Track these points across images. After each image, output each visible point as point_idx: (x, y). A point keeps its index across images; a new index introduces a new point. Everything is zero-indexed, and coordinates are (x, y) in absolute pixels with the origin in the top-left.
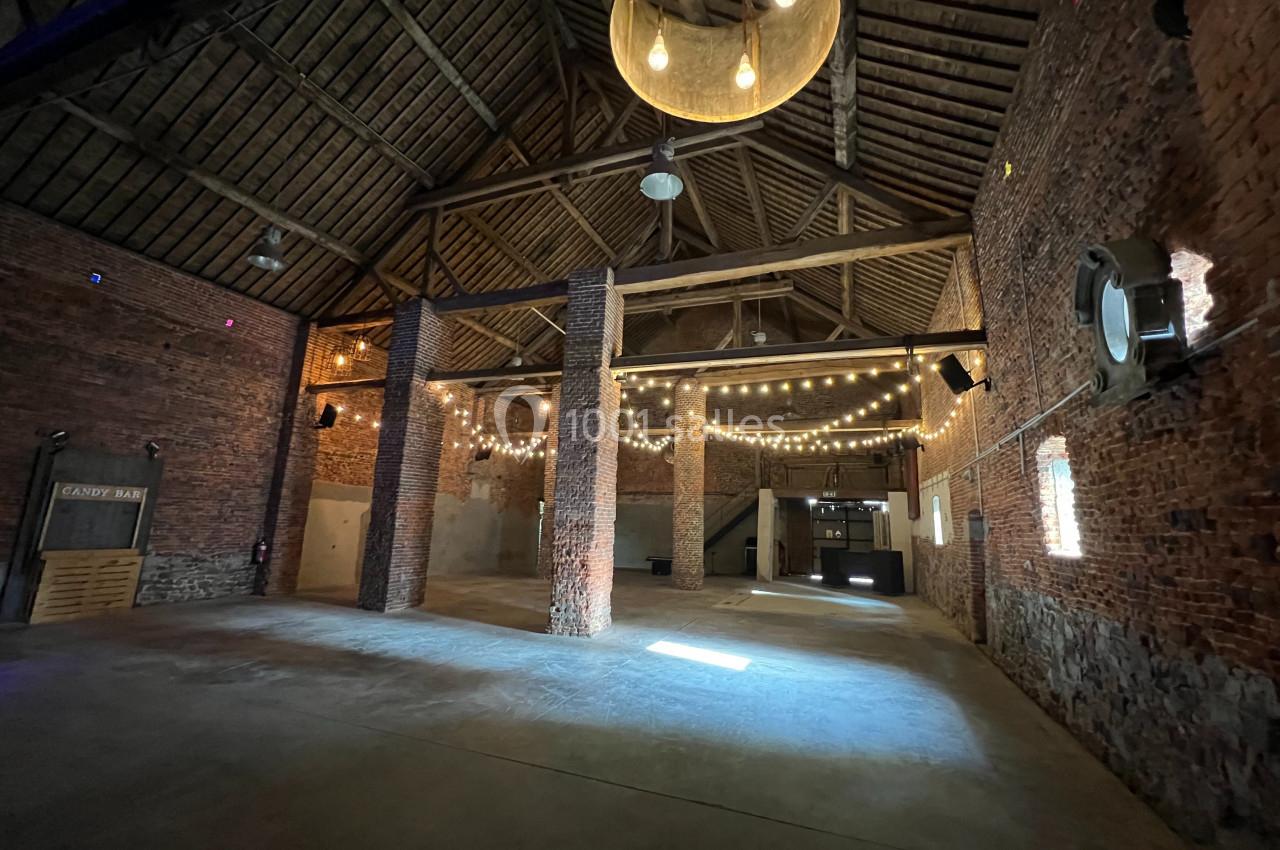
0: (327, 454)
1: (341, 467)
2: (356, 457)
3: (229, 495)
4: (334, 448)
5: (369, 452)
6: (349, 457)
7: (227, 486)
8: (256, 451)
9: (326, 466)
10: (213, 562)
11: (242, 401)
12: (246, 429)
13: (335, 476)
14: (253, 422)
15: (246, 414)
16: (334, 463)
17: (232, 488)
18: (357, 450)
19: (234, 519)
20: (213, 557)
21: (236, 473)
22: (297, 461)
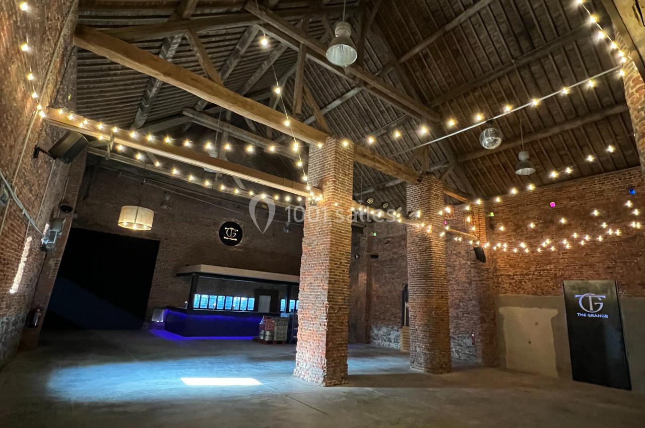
0: (509, 276)
1: (523, 283)
2: (533, 274)
3: (459, 305)
4: (514, 271)
5: (545, 268)
6: (527, 274)
7: (458, 301)
8: (467, 281)
9: (511, 283)
10: (458, 340)
11: (455, 257)
12: (460, 270)
13: (520, 290)
14: (462, 266)
15: (457, 263)
16: (516, 281)
17: (460, 301)
18: (533, 269)
19: (464, 318)
20: (458, 337)
21: (460, 294)
22: (477, 284)
